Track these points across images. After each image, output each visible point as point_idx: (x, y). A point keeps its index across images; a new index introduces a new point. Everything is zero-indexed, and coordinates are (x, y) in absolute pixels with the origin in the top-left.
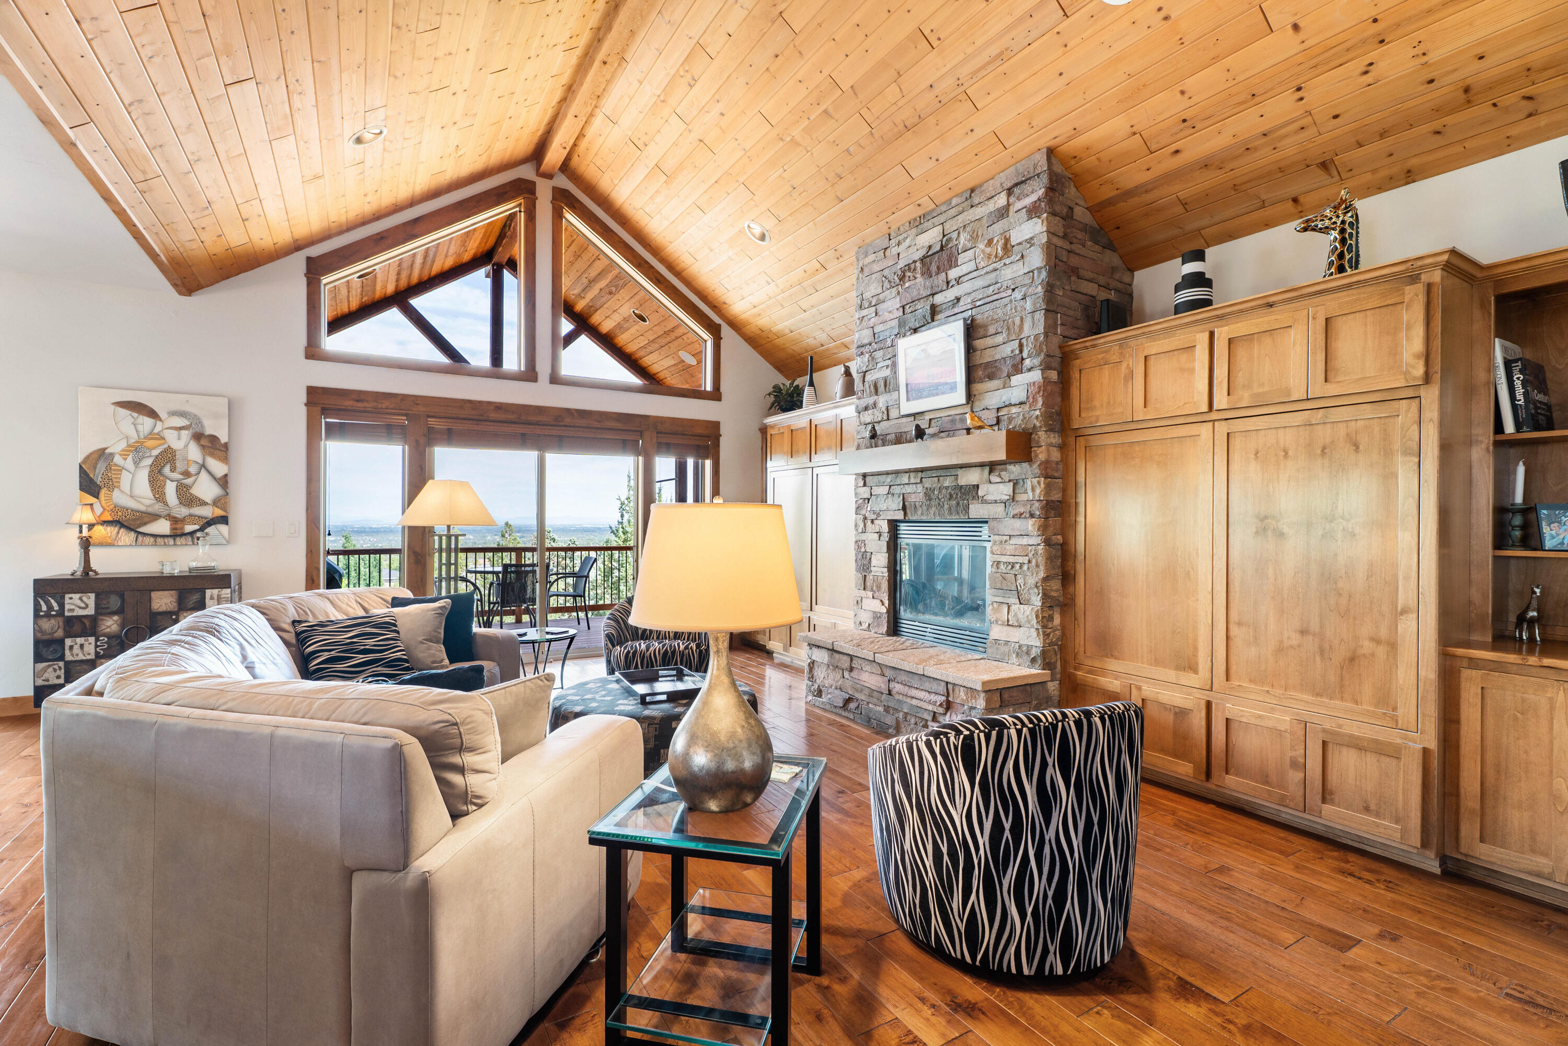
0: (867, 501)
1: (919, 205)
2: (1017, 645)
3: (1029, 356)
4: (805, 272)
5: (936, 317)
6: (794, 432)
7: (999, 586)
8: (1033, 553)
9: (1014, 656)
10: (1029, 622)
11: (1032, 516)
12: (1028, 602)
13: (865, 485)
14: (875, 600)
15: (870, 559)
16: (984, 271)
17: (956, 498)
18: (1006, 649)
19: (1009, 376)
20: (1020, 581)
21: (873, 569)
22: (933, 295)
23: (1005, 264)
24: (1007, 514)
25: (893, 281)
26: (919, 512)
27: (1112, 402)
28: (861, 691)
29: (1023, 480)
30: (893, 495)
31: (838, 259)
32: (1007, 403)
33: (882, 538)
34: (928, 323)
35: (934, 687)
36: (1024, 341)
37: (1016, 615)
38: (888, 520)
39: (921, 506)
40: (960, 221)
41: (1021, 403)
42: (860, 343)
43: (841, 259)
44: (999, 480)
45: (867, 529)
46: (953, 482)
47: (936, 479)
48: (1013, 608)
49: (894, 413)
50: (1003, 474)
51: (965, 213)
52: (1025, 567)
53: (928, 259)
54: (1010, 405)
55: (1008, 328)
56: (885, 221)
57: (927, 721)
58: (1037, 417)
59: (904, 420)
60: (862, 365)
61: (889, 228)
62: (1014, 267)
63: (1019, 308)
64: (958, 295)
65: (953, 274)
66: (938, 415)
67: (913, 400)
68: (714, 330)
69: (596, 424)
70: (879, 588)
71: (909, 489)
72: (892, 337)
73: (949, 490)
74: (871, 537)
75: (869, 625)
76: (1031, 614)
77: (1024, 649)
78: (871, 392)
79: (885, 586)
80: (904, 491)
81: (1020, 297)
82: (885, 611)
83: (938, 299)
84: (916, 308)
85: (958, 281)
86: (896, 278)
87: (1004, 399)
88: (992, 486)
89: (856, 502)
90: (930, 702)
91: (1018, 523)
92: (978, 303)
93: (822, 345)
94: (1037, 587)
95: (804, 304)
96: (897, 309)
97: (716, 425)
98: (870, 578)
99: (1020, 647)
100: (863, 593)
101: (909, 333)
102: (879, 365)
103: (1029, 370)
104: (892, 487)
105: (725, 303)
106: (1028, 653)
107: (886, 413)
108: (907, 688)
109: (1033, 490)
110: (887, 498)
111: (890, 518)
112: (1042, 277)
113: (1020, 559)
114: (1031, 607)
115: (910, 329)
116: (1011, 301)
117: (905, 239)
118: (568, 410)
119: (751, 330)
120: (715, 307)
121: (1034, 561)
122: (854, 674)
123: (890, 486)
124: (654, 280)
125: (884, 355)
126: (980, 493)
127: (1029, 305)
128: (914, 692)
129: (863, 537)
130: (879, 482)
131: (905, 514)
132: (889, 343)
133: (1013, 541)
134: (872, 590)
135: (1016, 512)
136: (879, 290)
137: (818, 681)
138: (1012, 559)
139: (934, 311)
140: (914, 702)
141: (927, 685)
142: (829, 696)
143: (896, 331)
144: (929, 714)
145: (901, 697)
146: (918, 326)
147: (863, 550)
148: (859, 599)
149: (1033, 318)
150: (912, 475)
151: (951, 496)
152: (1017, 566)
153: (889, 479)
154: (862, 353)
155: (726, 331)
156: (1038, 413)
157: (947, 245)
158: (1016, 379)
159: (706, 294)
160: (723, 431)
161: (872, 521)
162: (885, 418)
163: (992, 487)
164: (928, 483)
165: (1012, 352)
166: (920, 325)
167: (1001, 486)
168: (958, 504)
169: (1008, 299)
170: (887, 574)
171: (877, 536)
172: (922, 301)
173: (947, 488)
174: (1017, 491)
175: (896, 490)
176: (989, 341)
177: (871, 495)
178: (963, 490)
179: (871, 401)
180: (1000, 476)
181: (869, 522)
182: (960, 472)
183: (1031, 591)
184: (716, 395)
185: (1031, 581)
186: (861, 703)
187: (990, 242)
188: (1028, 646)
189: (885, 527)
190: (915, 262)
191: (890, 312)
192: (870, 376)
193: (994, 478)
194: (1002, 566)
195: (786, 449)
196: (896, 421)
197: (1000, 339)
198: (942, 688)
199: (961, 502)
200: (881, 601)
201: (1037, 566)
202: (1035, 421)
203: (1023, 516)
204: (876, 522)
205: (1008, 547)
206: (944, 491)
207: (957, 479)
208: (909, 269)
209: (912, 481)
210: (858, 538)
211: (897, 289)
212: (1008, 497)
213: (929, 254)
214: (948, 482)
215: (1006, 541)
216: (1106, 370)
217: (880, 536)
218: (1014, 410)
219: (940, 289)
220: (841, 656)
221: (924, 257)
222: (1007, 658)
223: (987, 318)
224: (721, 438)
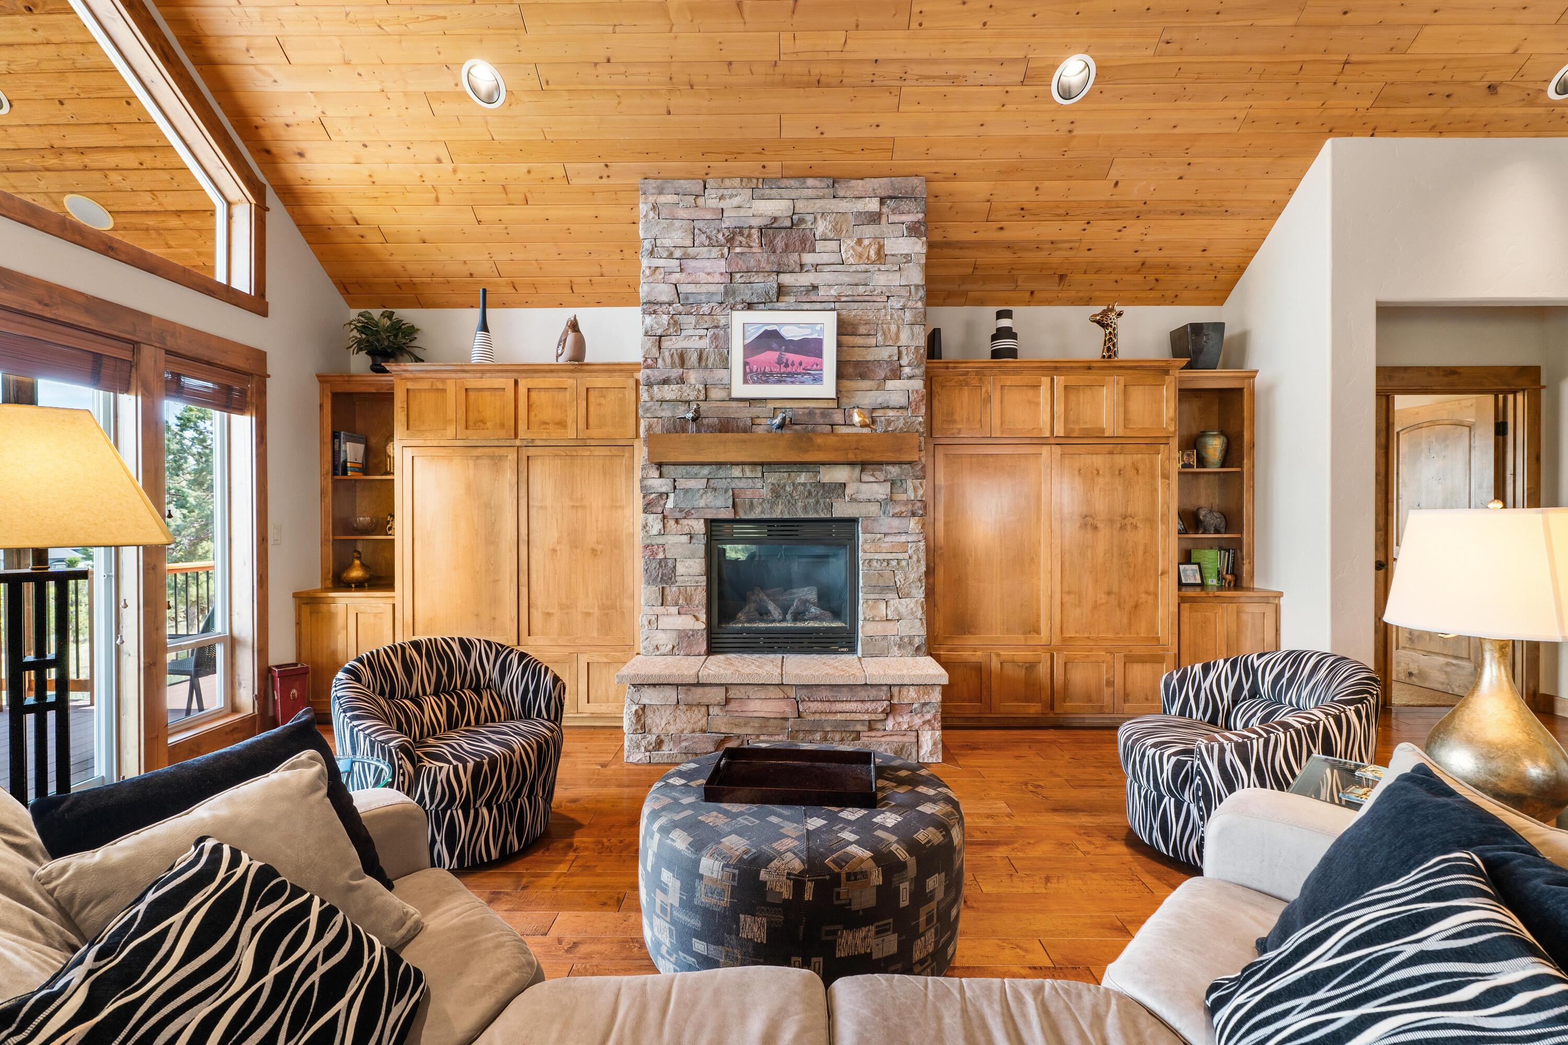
0: (665, 497)
1: (764, 167)
2: (897, 638)
3: (909, 365)
4: (529, 172)
5: (781, 298)
6: (472, 395)
7: (874, 583)
8: (914, 549)
9: (896, 649)
10: (912, 614)
11: (914, 514)
12: (908, 596)
13: (661, 476)
14: (683, 617)
15: (675, 567)
16: (853, 268)
17: (817, 495)
18: (885, 643)
19: (886, 379)
20: (899, 577)
21: (678, 579)
22: (778, 273)
23: (879, 270)
24: (884, 513)
25: (714, 238)
26: (758, 510)
27: (971, 419)
28: (746, 724)
29: (901, 480)
30: (715, 489)
31: (601, 178)
32: (884, 405)
33: (693, 541)
34: (771, 302)
35: (873, 693)
36: (904, 352)
37: (896, 609)
38: (706, 520)
39: (761, 504)
40: (818, 205)
41: (901, 408)
42: (652, 299)
43: (604, 180)
44: (872, 479)
45: (667, 530)
46: (811, 478)
47: (786, 475)
48: (891, 602)
49: (715, 394)
50: (877, 473)
51: (826, 201)
52: (904, 563)
53: (771, 231)
54: (888, 407)
55: (884, 333)
56: (709, 164)
57: (859, 732)
58: (920, 423)
59: (734, 404)
60: (655, 325)
61: (707, 174)
62: (891, 276)
63: (895, 316)
64: (815, 283)
65: (808, 258)
66: (788, 405)
67: (754, 383)
68: (256, 189)
70: (689, 600)
71: (742, 484)
72: (712, 304)
73: (808, 486)
74: (676, 542)
75: (674, 647)
76: (916, 606)
77: (906, 640)
78: (673, 363)
79: (700, 597)
80: (733, 486)
81: (899, 306)
82: (704, 626)
83: (786, 279)
84: (752, 280)
85: (816, 267)
86: (720, 236)
87: (880, 400)
88: (864, 485)
89: (644, 497)
90: (867, 712)
91: (896, 522)
92: (843, 299)
93: (471, 275)
94: (920, 580)
95: (484, 214)
96: (721, 274)
97: (257, 355)
98: (672, 591)
99: (901, 638)
100: (660, 610)
101: (742, 306)
102: (684, 333)
103: (910, 378)
104: (712, 481)
106: (911, 643)
107: (703, 392)
108: (827, 704)
109: (915, 489)
110: (706, 493)
111: (709, 516)
112: (920, 294)
113: (900, 556)
114: (914, 600)
115: (743, 302)
116: (885, 307)
117: (731, 196)
119: (320, 212)
120: (268, 152)
121: (915, 558)
122: (733, 706)
123: (708, 479)
124: (159, 49)
125: (697, 323)
126: (848, 491)
127: (908, 316)
128: (839, 706)
129: (660, 540)
130: (687, 473)
131: (736, 513)
132: (705, 309)
133: (888, 539)
134: (676, 604)
135: (897, 510)
136: (689, 242)
137: (654, 730)
138: (889, 556)
139: (781, 291)
140: (839, 717)
141: (863, 694)
142: (684, 744)
143: (720, 299)
144: (863, 725)
145: (817, 717)
146: (756, 301)
147: (661, 556)
148: (653, 618)
149: (912, 330)
150: (747, 468)
151: (810, 493)
152: (894, 563)
153: (705, 471)
154: (655, 312)
155: (272, 199)
156: (921, 419)
157: (797, 225)
158: (890, 384)
159: (258, 121)
160: (272, 367)
161: (677, 521)
162: (702, 397)
163: (864, 487)
164: (772, 478)
165: (890, 357)
166: (760, 300)
167: (875, 486)
168: (817, 502)
169: (882, 305)
170: (705, 584)
171: (685, 539)
172: (761, 275)
173: (804, 485)
174: (894, 491)
175: (722, 484)
176: (858, 340)
177: (675, 488)
178: (827, 488)
179: (676, 373)
180: (873, 475)
181: (672, 522)
182: (822, 469)
183: (913, 585)
184: (258, 304)
185: (913, 576)
186: (746, 739)
187: (859, 242)
188: (910, 637)
189: (699, 527)
190: (751, 227)
191: (709, 274)
192: (669, 343)
193: (865, 478)
194: (874, 563)
195: (451, 414)
196: (719, 404)
197: (872, 341)
198: (883, 694)
199: (821, 501)
200: (695, 616)
201: (918, 561)
202: (918, 427)
203: (904, 514)
204: (681, 522)
205: (883, 545)
206: (800, 488)
207: (816, 476)
208: (741, 234)
209: (748, 474)
210: (649, 542)
211: (721, 250)
212: (884, 497)
213: (774, 226)
214: (803, 478)
215: (879, 539)
216: (966, 391)
217: (691, 538)
218: (891, 413)
219: (790, 269)
220: (707, 689)
221: (766, 227)
222: (886, 652)
223: (855, 316)
224: (269, 381)
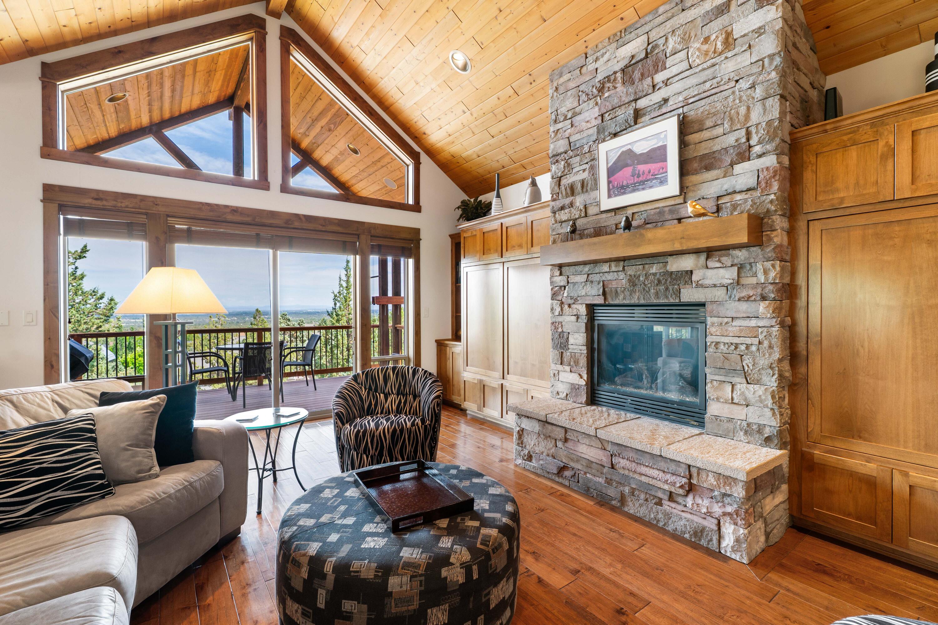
0: (563, 288)
1: (622, 19)
2: (744, 423)
3: (759, 143)
4: (499, 99)
5: (639, 121)
6: (486, 235)
7: (719, 365)
8: (764, 334)
9: (742, 433)
10: (761, 401)
11: (764, 298)
12: (758, 382)
13: (561, 274)
14: (573, 374)
15: (568, 338)
16: (700, 68)
17: (666, 283)
18: (731, 426)
19: (732, 165)
20: (748, 361)
21: (570, 347)
22: (636, 100)
23: (726, 58)
24: (730, 297)
25: (591, 93)
26: (621, 297)
27: (862, 182)
28: (578, 461)
29: (750, 264)
30: (592, 282)
31: (531, 83)
32: (729, 191)
33: (579, 320)
34: (631, 126)
35: (673, 467)
36: (753, 130)
37: (743, 394)
38: (586, 304)
39: (623, 292)
40: (668, 26)
41: (749, 190)
42: (555, 153)
43: (534, 84)
44: (718, 265)
45: (564, 312)
46: (661, 268)
47: (641, 267)
48: (738, 387)
49: (592, 210)
50: (724, 259)
51: (675, 18)
52: (754, 348)
53: (630, 68)
54: (735, 192)
55: (731, 119)
56: (584, 39)
57: (661, 499)
58: (771, 202)
59: (604, 216)
60: (557, 171)
61: (587, 47)
62: (739, 58)
63: (744, 98)
64: (666, 96)
65: (659, 77)
66: (642, 208)
67: (616, 196)
68: (415, 156)
69: (320, 228)
70: (577, 363)
71: (609, 277)
72: (589, 144)
73: (658, 276)
74: (568, 321)
75: (567, 395)
76: (764, 394)
77: (755, 427)
78: (567, 194)
79: (583, 361)
80: (604, 278)
81: (748, 86)
82: (584, 383)
83: (642, 103)
84: (616, 115)
85: (666, 83)
86: (594, 90)
87: (726, 187)
88: (710, 271)
89: (552, 289)
90: (666, 482)
91: (744, 306)
92: (691, 101)
94: (771, 368)
96: (596, 118)
97: (417, 232)
98: (567, 355)
99: (749, 425)
100: (560, 367)
101: (609, 137)
102: (575, 170)
103: (760, 156)
104: (591, 276)
105: (425, 134)
106: (760, 431)
107: (584, 210)
108: (634, 464)
109: (766, 272)
110: (586, 285)
111: (588, 302)
112: (775, 63)
113: (749, 341)
114: (763, 388)
115: (610, 134)
116: (733, 93)
117: (602, 56)
118: (297, 215)
120: (416, 137)
121: (766, 344)
122: (570, 445)
123: (588, 275)
124: (368, 112)
125: (581, 161)
126: (695, 278)
127: (759, 92)
128: (643, 470)
129: (560, 319)
130: (576, 271)
131: (605, 299)
132: (586, 149)
133: (736, 323)
134: (569, 365)
135: (743, 295)
136: (576, 104)
137: (527, 447)
138: (736, 340)
139: (638, 115)
140: (643, 479)
141: (662, 465)
142: (541, 462)
143: (594, 138)
144: (664, 494)
145: (626, 472)
146: (619, 130)
147: (560, 330)
148: (556, 372)
149: (764, 105)
150: (613, 264)
151: (659, 282)
152: (743, 347)
153: (587, 268)
154: (557, 161)
155: (424, 158)
156: (772, 197)
157: (652, 51)
158: (738, 168)
160: (422, 236)
161: (569, 306)
162: (583, 215)
163: (709, 273)
164: (631, 271)
165: (737, 141)
166: (622, 128)
167: (722, 271)
168: (667, 289)
169: (730, 91)
170: (585, 352)
171: (574, 318)
172: (623, 107)
173: (654, 274)
174: (743, 275)
175: (596, 278)
176: (706, 134)
177: (568, 282)
178: (674, 276)
179: (567, 201)
180: (719, 261)
181: (566, 306)
182: (670, 259)
183: (763, 372)
184: (416, 208)
185: (763, 362)
186: (577, 472)
187: (706, 40)
188: (759, 425)
189: (583, 310)
190: (615, 73)
191: (588, 122)
192: (565, 180)
193: (711, 264)
194: (722, 346)
195: (478, 248)
196: (595, 217)
197: (719, 131)
198: (682, 470)
199: (670, 288)
200: (580, 375)
201: (771, 347)
202: (769, 206)
203: (753, 298)
204: (573, 306)
205: (730, 329)
206: (651, 277)
207: (665, 266)
208: (609, 81)
209: (614, 269)
210: (554, 320)
211: (595, 100)
212: (731, 281)
213: (632, 63)
214: (654, 269)
215: (727, 323)
216: (853, 152)
217: (578, 318)
218: (738, 197)
219: (644, 93)
220: (554, 427)
221: (626, 67)
222: (731, 434)
223: (702, 113)
224: (421, 242)
